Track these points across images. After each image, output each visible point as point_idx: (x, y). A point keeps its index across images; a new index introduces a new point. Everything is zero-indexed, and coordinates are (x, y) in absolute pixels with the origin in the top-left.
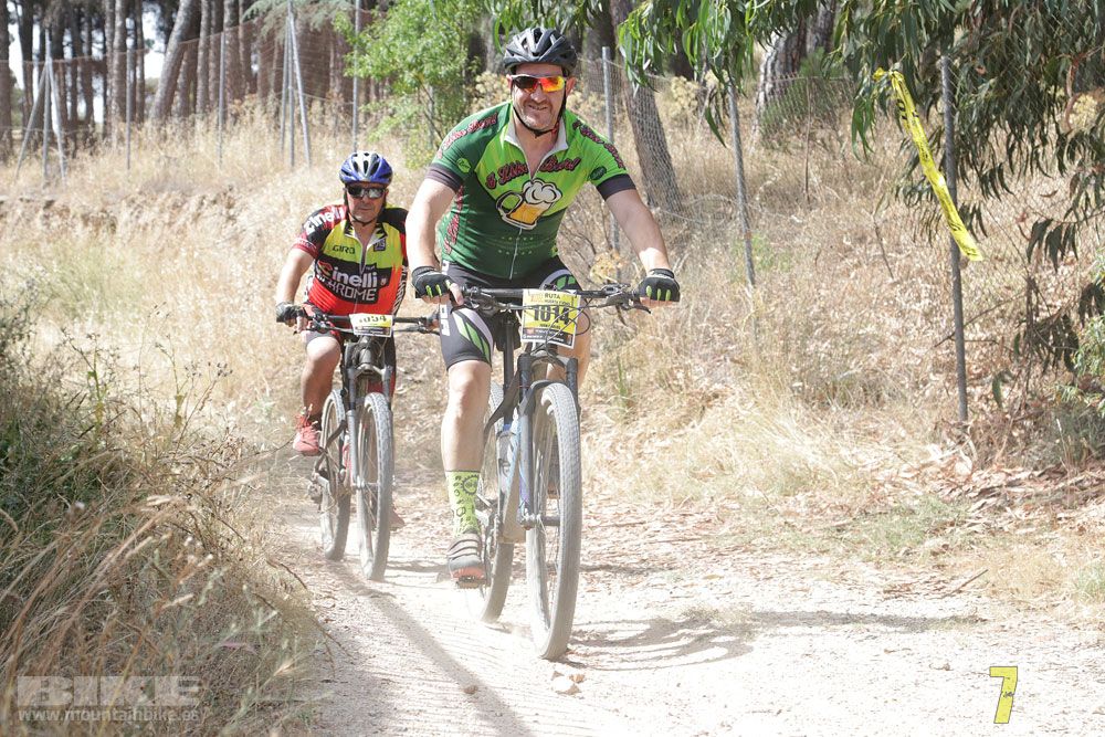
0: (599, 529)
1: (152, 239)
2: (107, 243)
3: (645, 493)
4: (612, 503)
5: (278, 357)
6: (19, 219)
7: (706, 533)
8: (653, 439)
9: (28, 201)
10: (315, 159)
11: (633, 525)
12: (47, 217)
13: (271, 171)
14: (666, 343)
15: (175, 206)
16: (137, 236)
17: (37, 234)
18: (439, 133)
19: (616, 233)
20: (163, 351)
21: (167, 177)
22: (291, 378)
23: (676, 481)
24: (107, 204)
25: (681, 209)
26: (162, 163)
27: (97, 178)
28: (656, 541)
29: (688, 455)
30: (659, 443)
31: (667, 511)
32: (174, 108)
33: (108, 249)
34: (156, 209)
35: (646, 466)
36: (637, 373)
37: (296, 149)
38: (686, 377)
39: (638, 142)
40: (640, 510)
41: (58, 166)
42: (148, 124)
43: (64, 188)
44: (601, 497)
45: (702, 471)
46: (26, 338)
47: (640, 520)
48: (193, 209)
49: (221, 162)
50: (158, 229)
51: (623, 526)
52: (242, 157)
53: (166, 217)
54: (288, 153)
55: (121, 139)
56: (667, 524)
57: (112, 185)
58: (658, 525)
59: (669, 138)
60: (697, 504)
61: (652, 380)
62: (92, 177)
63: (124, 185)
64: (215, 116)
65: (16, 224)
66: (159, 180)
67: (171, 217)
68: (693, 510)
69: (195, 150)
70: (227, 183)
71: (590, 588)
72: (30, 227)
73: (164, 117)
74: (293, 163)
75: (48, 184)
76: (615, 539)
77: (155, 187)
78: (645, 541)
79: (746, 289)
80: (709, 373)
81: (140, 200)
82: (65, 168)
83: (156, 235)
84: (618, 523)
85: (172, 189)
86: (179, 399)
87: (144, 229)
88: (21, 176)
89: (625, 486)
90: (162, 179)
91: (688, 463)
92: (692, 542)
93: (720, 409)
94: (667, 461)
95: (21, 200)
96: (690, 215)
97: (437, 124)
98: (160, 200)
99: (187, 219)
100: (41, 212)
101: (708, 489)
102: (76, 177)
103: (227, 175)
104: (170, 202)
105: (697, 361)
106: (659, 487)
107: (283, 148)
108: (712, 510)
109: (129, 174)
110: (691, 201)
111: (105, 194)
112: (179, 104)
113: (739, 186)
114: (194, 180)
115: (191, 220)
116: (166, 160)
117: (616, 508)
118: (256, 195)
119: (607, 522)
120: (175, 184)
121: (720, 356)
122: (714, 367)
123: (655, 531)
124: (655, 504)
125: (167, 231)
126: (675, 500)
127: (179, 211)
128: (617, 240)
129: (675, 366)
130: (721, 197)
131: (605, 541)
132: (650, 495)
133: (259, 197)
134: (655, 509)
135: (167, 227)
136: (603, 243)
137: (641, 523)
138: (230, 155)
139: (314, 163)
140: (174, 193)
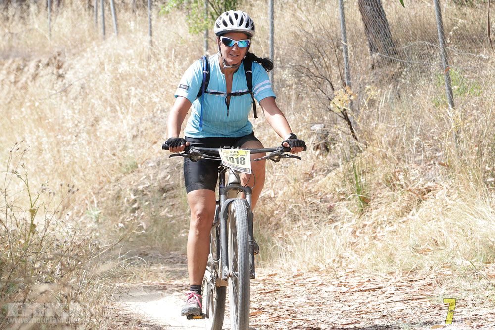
0: (348, 294)
3: (381, 266)
4: (356, 274)
5: (102, 178)
7: (429, 293)
8: (384, 226)
10: (121, 29)
11: (374, 290)
13: (89, 39)
14: (389, 153)
15: (19, 69)
18: (212, 6)
19: (348, 74)
20: (18, 176)
21: (11, 48)
22: (112, 192)
23: (403, 256)
25: (395, 53)
26: (7, 38)
28: (392, 301)
29: (411, 236)
30: (388, 228)
31: (397, 279)
34: (5, 72)
35: (380, 245)
36: (369, 177)
37: (106, 23)
38: (406, 178)
39: (361, 5)
40: (378, 279)
44: (348, 270)
45: (422, 247)
47: (378, 286)
48: (32, 70)
49: (51, 35)
50: (6, 86)
51: (366, 291)
52: (66, 30)
53: (12, 77)
54: (100, 25)
56: (399, 288)
58: (392, 289)
59: (383, 1)
60: (421, 273)
61: (380, 181)
66: (5, 50)
67: (15, 78)
68: (417, 277)
69: (31, 27)
70: (56, 50)
73: (6, 3)
74: (105, 33)
76: (361, 301)
77: (3, 55)
78: (383, 301)
79: (447, 111)
80: (423, 174)
83: (6, 90)
84: (362, 289)
85: (16, 57)
86: (33, 212)
89: (365, 261)
90: (8, 49)
91: (412, 242)
92: (418, 301)
93: (432, 201)
94: (395, 241)
96: (402, 57)
98: (7, 65)
99: (28, 78)
101: (427, 261)
103: (56, 45)
104: (14, 66)
105: (414, 166)
106: (391, 260)
107: (97, 22)
108: (432, 276)
110: (403, 47)
113: (439, 34)
114: (31, 49)
115: (31, 79)
116: (10, 35)
117: (360, 278)
118: (79, 58)
119: (354, 288)
120: (17, 52)
121: (430, 161)
122: (426, 169)
123: (391, 294)
124: (389, 274)
125: (13, 87)
126: (403, 270)
127: (21, 73)
128: (349, 78)
129: (397, 170)
130: (426, 42)
131: (354, 303)
132: (384, 267)
133: (80, 59)
134: (389, 277)
135: (13, 85)
136: (339, 82)
137: (379, 288)
138: (57, 29)
139: (120, 32)
140: (17, 59)
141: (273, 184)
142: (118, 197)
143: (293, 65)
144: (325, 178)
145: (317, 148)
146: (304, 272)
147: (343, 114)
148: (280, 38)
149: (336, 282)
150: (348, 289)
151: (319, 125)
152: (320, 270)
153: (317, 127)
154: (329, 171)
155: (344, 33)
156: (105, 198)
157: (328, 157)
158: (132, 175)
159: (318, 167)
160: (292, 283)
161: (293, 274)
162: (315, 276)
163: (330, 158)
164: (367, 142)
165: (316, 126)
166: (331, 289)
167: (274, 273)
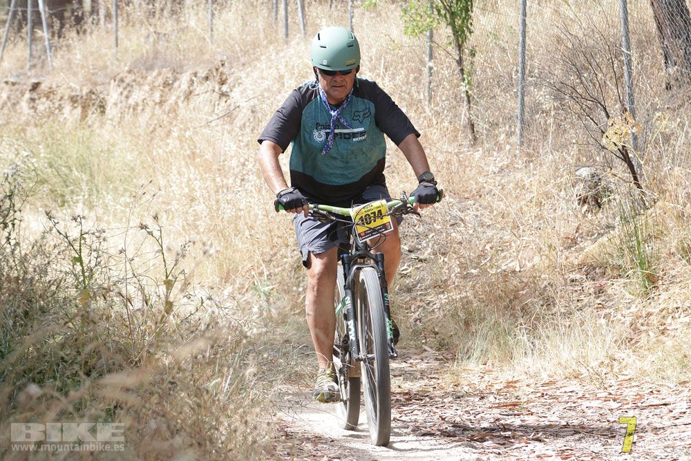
0: (620, 412)
1: (142, 120)
2: (97, 124)
3: (669, 372)
4: (633, 383)
5: (276, 239)
6: (5, 103)
8: (676, 314)
9: (14, 84)
10: (309, 29)
11: (657, 407)
12: (33, 100)
13: (265, 43)
14: (688, 210)
15: (166, 84)
16: (128, 117)
17: (24, 118)
19: (631, 95)
20: (149, 233)
21: (156, 53)
22: (290, 260)
24: (96, 84)
26: (151, 39)
27: (85, 57)
28: (682, 424)
30: (682, 318)
33: (97, 131)
34: (147, 88)
35: (669, 343)
36: (657, 244)
37: (290, 20)
41: (44, 46)
43: (50, 68)
44: (621, 378)
46: (10, 226)
47: (663, 402)
48: (184, 86)
49: (212, 36)
50: (148, 109)
51: (645, 408)
52: (234, 31)
53: (157, 96)
54: (282, 23)
55: (108, 16)
57: (101, 63)
58: (684, 406)
61: (673, 250)
62: (79, 57)
63: (112, 64)
66: (148, 57)
67: (161, 96)
69: (185, 25)
70: (219, 58)
72: (15, 111)
74: (287, 35)
75: (34, 66)
77: (146, 64)
78: (669, 423)
81: (129, 79)
82: (50, 49)
83: (147, 115)
84: (640, 405)
85: (163, 67)
86: (169, 284)
87: (134, 109)
88: (5, 57)
89: (646, 365)
90: (151, 56)
95: (7, 83)
98: (150, 78)
99: (179, 97)
100: (27, 95)
102: (63, 57)
103: (219, 50)
104: (160, 80)
106: (684, 364)
107: (276, 19)
109: (117, 52)
111: (93, 74)
114: (184, 56)
115: (182, 98)
116: (155, 36)
117: (637, 388)
118: (250, 69)
119: (628, 404)
120: (165, 61)
123: (681, 413)
124: (680, 384)
125: (158, 110)
127: (170, 90)
128: (632, 102)
132: (674, 374)
133: (252, 71)
134: (680, 389)
135: (157, 107)
136: (617, 107)
137: (665, 405)
138: (221, 29)
139: (309, 33)
140: (164, 70)
141: (518, 252)
142: (298, 268)
143: (552, 81)
144: (594, 246)
145: (584, 201)
146: (558, 378)
147: (622, 154)
148: (536, 44)
149: (603, 394)
150: (619, 404)
151: (588, 169)
152: (581, 377)
153: (585, 172)
154: (600, 235)
155: (627, 36)
156: (280, 269)
157: (600, 215)
159: (584, 229)
160: (539, 394)
161: (543, 382)
162: (573, 385)
163: (601, 218)
165: (583, 169)
166: (595, 403)
167: (515, 379)
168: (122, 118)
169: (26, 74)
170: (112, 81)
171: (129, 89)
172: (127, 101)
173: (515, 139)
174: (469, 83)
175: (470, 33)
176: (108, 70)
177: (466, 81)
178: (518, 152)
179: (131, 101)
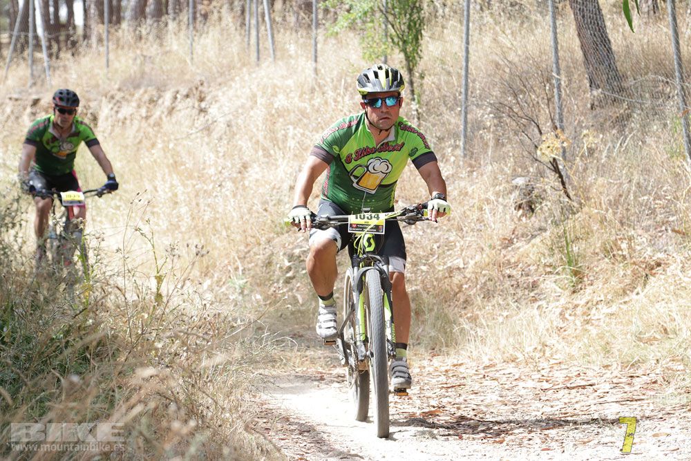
0: (551, 391)
1: (131, 132)
3: (594, 357)
4: (563, 366)
5: (249, 239)
6: (9, 117)
7: (653, 393)
8: (600, 306)
9: (17, 100)
10: (278, 54)
11: (584, 387)
12: (33, 114)
13: (239, 65)
14: (609, 215)
15: (152, 101)
16: (117, 130)
18: (393, 26)
19: (561, 114)
20: (142, 234)
21: (143, 74)
22: (261, 257)
23: (623, 345)
24: (88, 100)
25: (621, 89)
26: (138, 62)
27: (79, 77)
28: (606, 402)
29: (634, 320)
30: (605, 309)
31: (614, 375)
32: (148, 10)
34: (134, 104)
35: (594, 331)
36: (583, 245)
37: (261, 45)
38: (630, 247)
39: (579, 29)
40: (590, 373)
41: (43, 67)
42: (124, 25)
43: (49, 87)
44: (552, 362)
45: (647, 335)
46: (18, 226)
47: (589, 383)
48: (168, 103)
49: (192, 59)
50: (136, 122)
51: (573, 388)
52: (212, 53)
53: (143, 111)
54: (253, 48)
55: (100, 40)
56: (616, 386)
57: (93, 82)
58: (607, 387)
59: (608, 24)
60: (644, 367)
61: (597, 250)
62: (74, 76)
63: (104, 83)
64: (185, 16)
65: (6, 121)
66: (135, 77)
67: (147, 112)
68: (639, 372)
69: (168, 48)
70: (198, 78)
71: (544, 446)
72: (18, 124)
73: (139, 19)
74: (258, 58)
75: (35, 84)
76: (567, 401)
77: (133, 84)
78: (595, 402)
79: (684, 163)
80: (652, 243)
81: (119, 96)
82: (49, 69)
83: (135, 127)
84: (569, 385)
85: (148, 86)
86: (159, 279)
87: (124, 123)
88: (10, 76)
89: (574, 350)
90: (138, 76)
91: (633, 328)
92: (639, 402)
93: (663, 277)
94: (613, 326)
95: (10, 99)
96: (630, 96)
97: (391, 18)
98: (137, 96)
99: (163, 112)
100: (29, 110)
101: (652, 352)
102: (60, 76)
103: (198, 71)
104: (146, 97)
105: (640, 232)
106: (607, 350)
107: (249, 44)
108: (658, 371)
109: (108, 72)
110: (630, 82)
111: (87, 92)
112: (152, 7)
113: (676, 67)
114: (167, 76)
115: (166, 113)
116: (142, 58)
117: (566, 371)
118: (225, 89)
119: (558, 384)
120: (151, 80)
121: (661, 227)
122: (656, 237)
123: (605, 393)
124: (604, 367)
125: (144, 124)
126: (622, 363)
127: (155, 106)
128: (561, 121)
129: (619, 237)
130: (660, 77)
131: (558, 403)
132: (598, 359)
133: (228, 90)
134: (604, 372)
135: (144, 121)
136: (548, 124)
137: (591, 385)
138: (200, 52)
139: (278, 57)
140: (150, 88)
141: (462, 251)
142: (269, 264)
143: (492, 102)
144: (528, 246)
145: (520, 207)
146: (497, 361)
147: (553, 166)
148: (477, 68)
149: (537, 376)
150: (551, 385)
151: (523, 178)
152: (517, 361)
153: (520, 181)
154: (533, 236)
155: (557, 63)
156: (253, 264)
157: (533, 219)
158: (287, 235)
159: (518, 232)
160: (482, 376)
161: (484, 365)
162: (510, 368)
163: (535, 221)
164: (583, 201)
165: (518, 179)
166: (530, 384)
167: (460, 362)
168: (112, 131)
169: (27, 91)
170: (104, 98)
171: (118, 104)
172: (116, 116)
173: (459, 152)
174: (419, 102)
175: (420, 58)
176: (101, 89)
177: (416, 101)
178: (461, 163)
179: (120, 116)
